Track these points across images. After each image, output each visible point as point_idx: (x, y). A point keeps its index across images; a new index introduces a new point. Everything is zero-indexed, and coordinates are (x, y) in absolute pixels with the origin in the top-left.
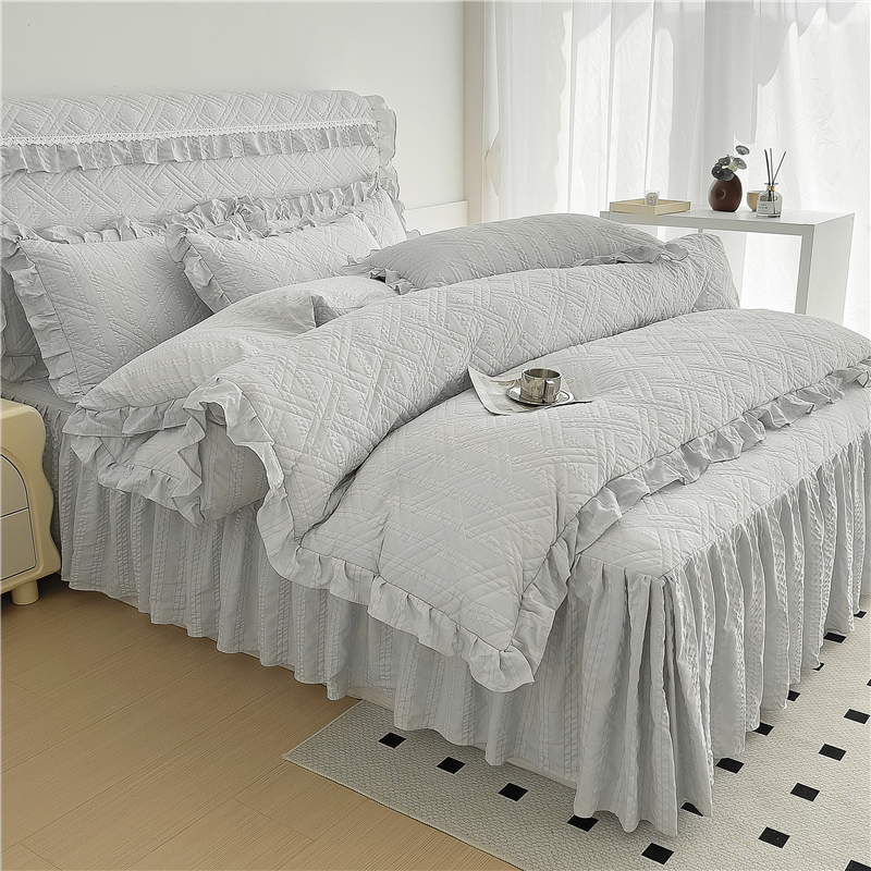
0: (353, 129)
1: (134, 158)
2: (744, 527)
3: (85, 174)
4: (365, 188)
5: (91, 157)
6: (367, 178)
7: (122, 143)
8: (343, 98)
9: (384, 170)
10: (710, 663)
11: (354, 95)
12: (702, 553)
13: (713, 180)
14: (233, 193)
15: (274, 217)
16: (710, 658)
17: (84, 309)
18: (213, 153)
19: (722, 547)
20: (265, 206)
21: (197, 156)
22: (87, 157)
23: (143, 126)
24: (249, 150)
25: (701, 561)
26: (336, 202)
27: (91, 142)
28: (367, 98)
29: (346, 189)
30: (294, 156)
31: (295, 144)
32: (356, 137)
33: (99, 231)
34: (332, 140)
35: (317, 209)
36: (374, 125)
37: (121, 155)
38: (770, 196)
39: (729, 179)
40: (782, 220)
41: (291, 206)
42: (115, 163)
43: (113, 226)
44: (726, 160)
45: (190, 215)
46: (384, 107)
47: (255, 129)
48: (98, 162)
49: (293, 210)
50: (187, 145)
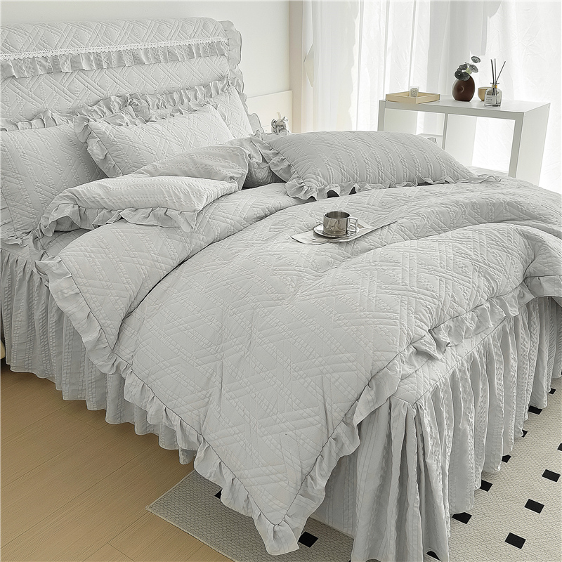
0: (211, 45)
1: (54, 68)
2: (476, 353)
3: (18, 81)
4: (220, 86)
5: (21, 69)
6: (221, 78)
7: (45, 58)
8: (205, 23)
9: (233, 72)
10: (449, 454)
11: (212, 21)
12: (446, 379)
13: (455, 80)
14: (126, 91)
15: (156, 107)
16: (449, 451)
17: (17, 178)
18: (111, 63)
19: (460, 370)
20: (149, 100)
21: (100, 66)
22: (19, 70)
23: (60, 45)
24: (137, 60)
25: (444, 385)
26: (199, 95)
27: (22, 58)
28: (221, 22)
29: (206, 86)
30: (170, 64)
31: (170, 56)
32: (213, 50)
33: (29, 121)
34: (197, 53)
35: (186, 101)
36: (226, 41)
37: (44, 67)
38: (493, 92)
39: (467, 79)
40: (502, 108)
41: (168, 99)
42: (40, 72)
43: (39, 117)
44: (464, 67)
45: (95, 108)
46: (233, 28)
47: (142, 46)
48: (28, 72)
49: (168, 101)
50: (92, 58)
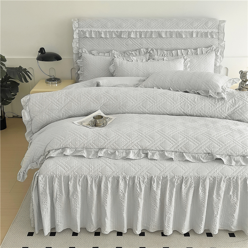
3: (105, 39)
5: (107, 35)
7: (117, 32)
15: (161, 55)
21: (141, 37)
23: (125, 27)
27: (108, 31)
28: (220, 21)
36: (217, 31)
37: (116, 35)
50: (138, 33)
